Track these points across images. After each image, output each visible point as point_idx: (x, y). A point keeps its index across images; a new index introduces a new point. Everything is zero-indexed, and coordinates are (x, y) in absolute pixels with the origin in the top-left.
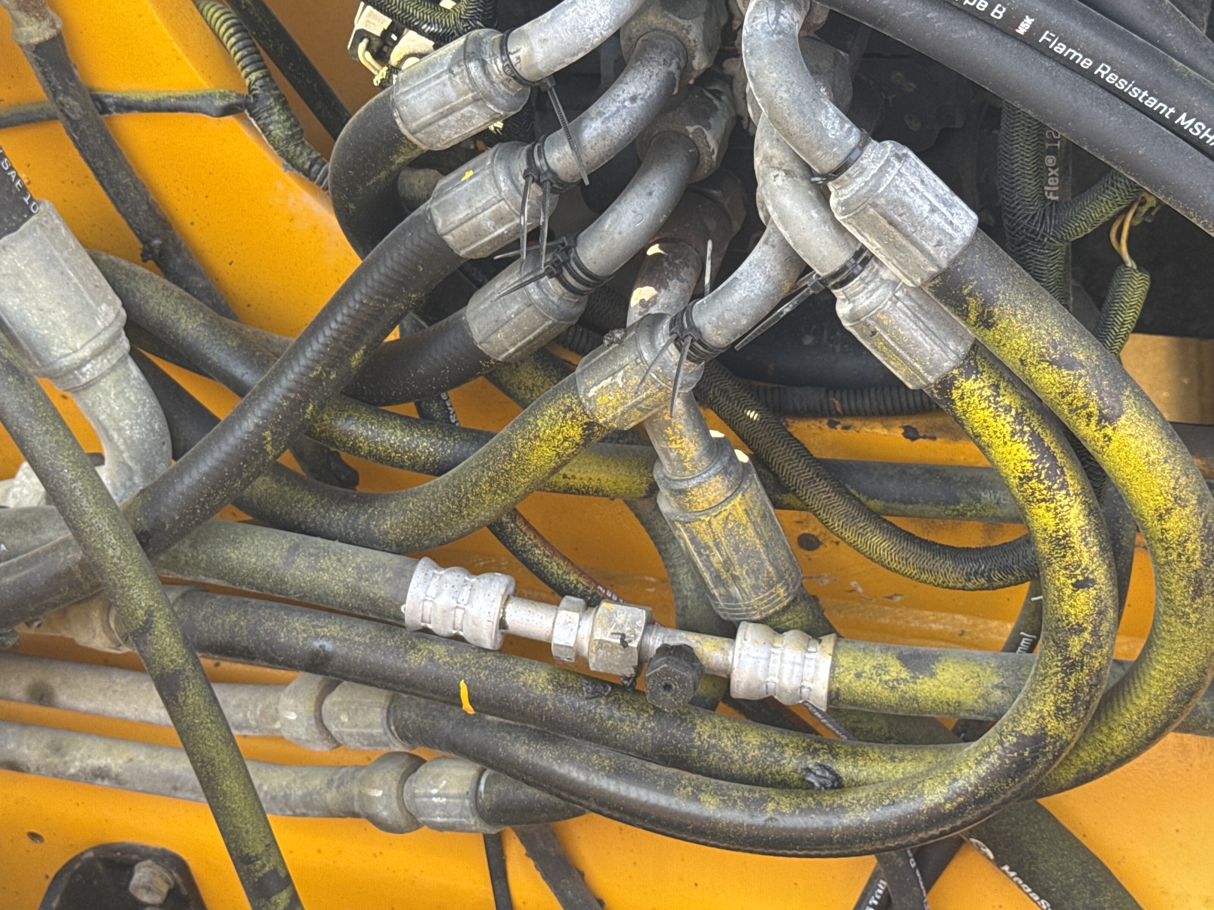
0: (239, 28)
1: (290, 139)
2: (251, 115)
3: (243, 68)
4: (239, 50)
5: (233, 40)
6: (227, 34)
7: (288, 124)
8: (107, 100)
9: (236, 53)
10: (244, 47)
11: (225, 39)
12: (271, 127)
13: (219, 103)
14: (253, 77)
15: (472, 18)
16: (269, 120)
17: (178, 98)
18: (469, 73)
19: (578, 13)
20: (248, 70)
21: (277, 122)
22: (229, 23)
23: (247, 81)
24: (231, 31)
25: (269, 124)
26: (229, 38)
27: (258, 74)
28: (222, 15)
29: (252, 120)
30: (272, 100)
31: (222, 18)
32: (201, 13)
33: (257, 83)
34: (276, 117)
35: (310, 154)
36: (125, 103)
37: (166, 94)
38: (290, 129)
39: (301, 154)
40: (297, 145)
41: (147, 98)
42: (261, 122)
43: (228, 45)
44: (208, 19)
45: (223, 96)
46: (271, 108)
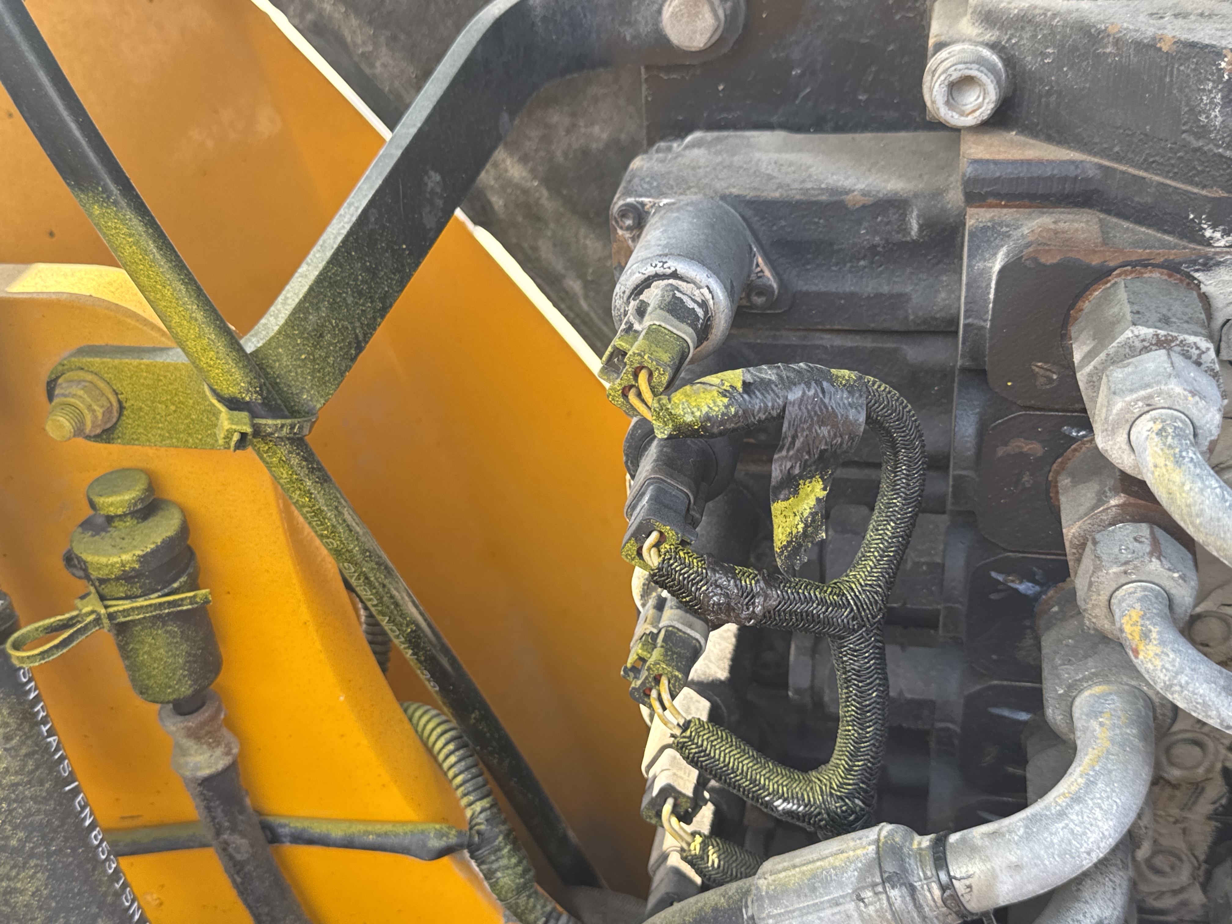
0: (461, 743)
1: (520, 890)
2: (472, 857)
3: (465, 795)
4: (461, 772)
5: (453, 759)
6: (445, 751)
7: (520, 869)
8: (281, 830)
9: (456, 776)
10: (467, 769)
11: (441, 757)
12: (499, 874)
13: (435, 844)
14: (478, 807)
15: (851, 796)
16: (495, 866)
17: (379, 835)
18: (891, 905)
19: (1072, 832)
20: (471, 798)
21: (507, 868)
22: (448, 736)
23: (468, 813)
24: (451, 747)
25: (497, 870)
26: (447, 757)
27: (485, 803)
28: (439, 725)
29: (473, 864)
30: (501, 838)
31: (439, 730)
32: (410, 719)
33: (482, 816)
34: (504, 862)
35: (544, 906)
36: (306, 836)
37: (362, 828)
38: (522, 875)
39: (534, 906)
40: (529, 897)
41: (337, 832)
42: (484, 867)
43: (446, 766)
44: (420, 729)
45: (440, 835)
46: (499, 849)
